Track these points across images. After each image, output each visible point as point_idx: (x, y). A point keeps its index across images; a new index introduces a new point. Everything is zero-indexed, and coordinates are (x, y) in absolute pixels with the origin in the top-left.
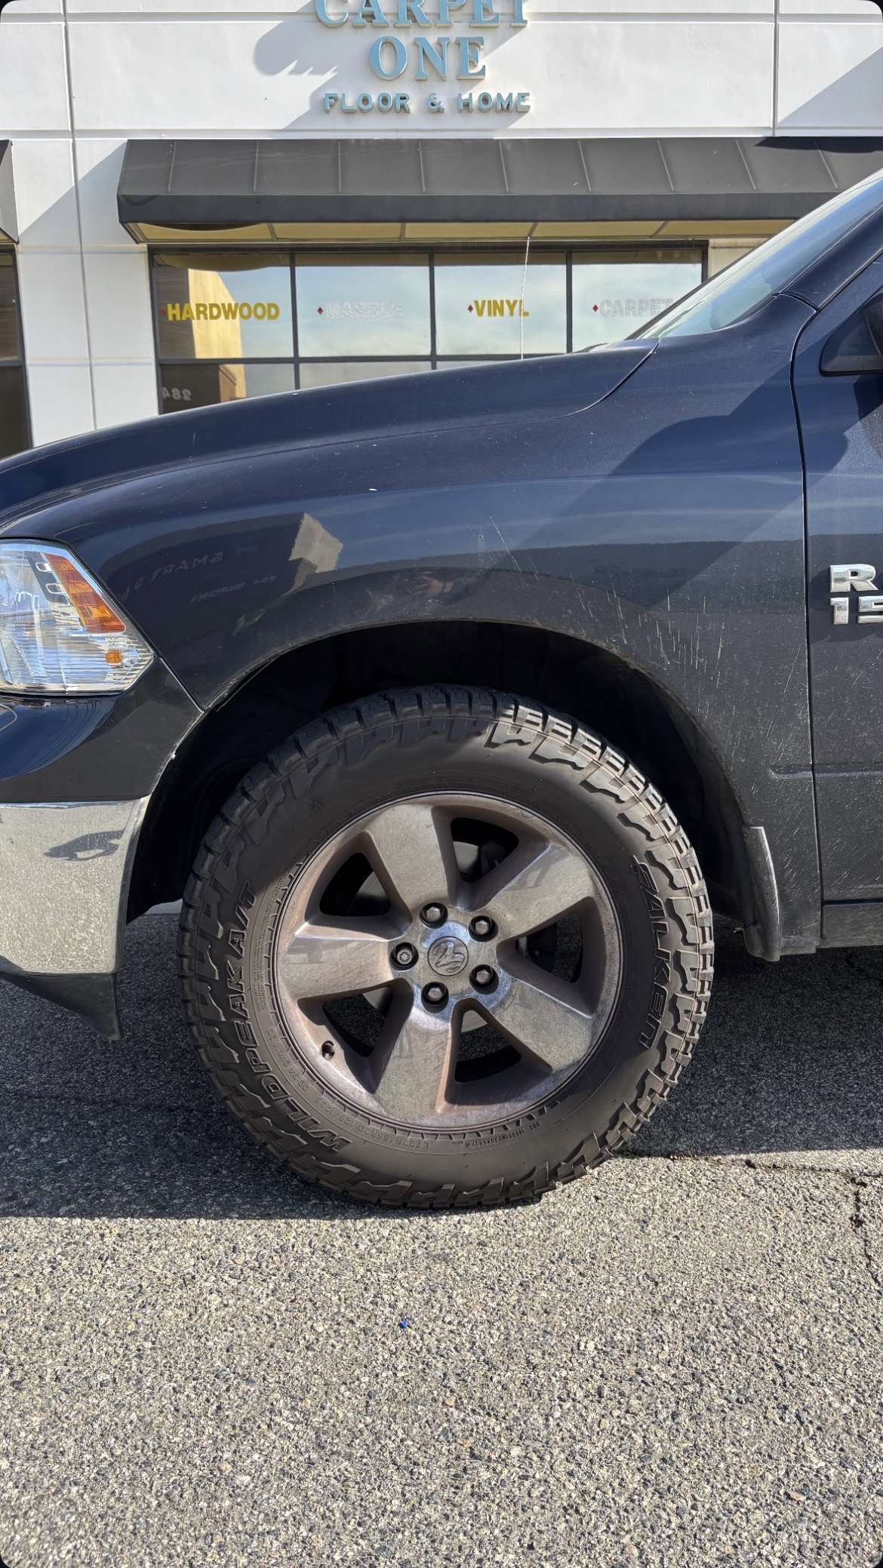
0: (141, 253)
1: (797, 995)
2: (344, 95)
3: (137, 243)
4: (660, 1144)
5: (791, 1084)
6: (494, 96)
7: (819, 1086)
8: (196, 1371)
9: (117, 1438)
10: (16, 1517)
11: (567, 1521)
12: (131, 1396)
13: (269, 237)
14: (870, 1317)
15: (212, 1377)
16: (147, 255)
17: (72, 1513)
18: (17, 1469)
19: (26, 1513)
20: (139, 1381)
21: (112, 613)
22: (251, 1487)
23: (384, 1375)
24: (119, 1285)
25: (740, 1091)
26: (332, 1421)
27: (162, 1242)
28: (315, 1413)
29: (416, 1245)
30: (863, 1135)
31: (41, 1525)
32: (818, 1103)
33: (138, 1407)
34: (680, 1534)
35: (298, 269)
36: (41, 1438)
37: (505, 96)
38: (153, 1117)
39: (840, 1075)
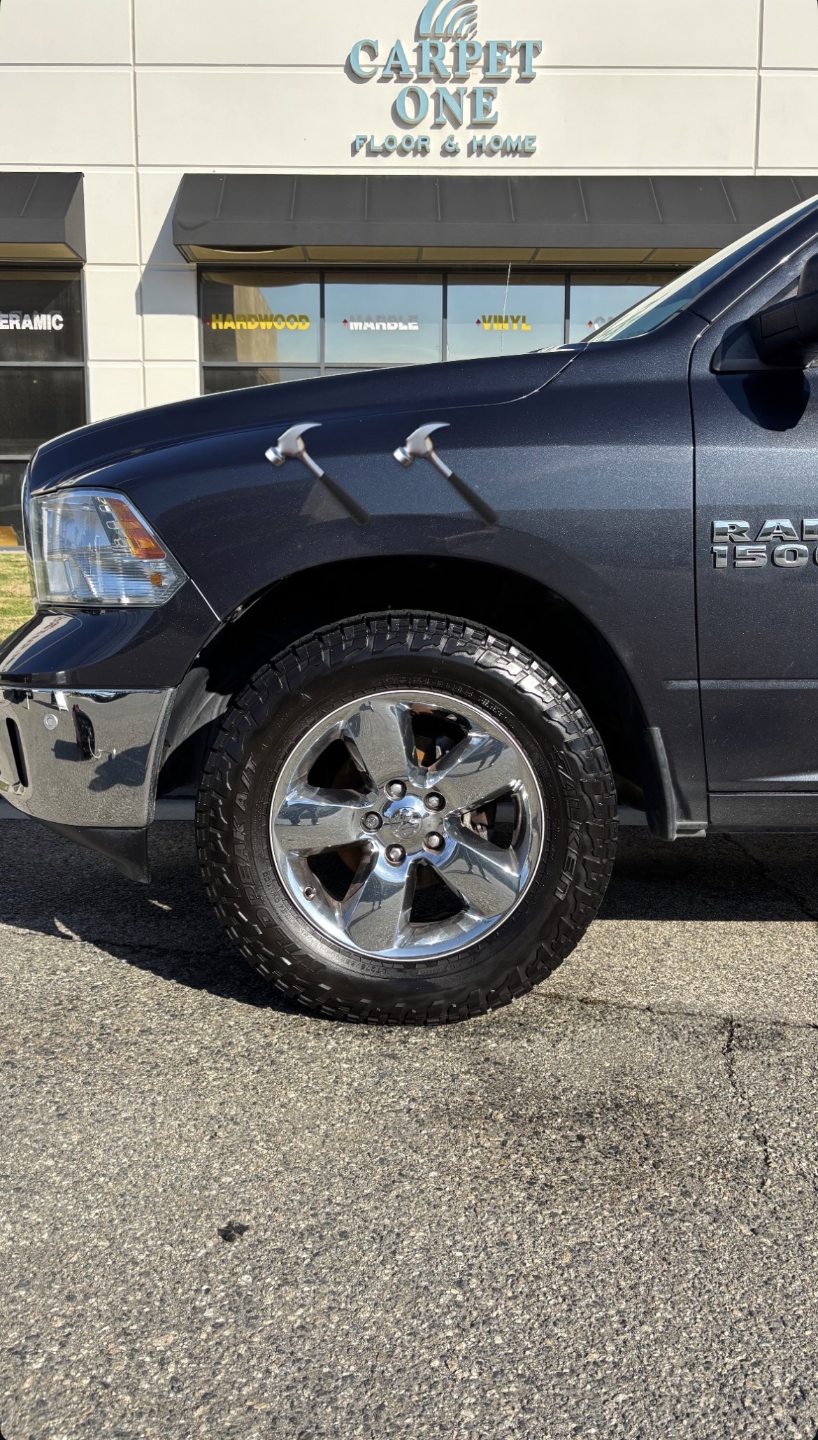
0: (191, 270)
1: (711, 896)
2: (373, 137)
3: (188, 262)
4: (578, 992)
5: (694, 957)
6: (504, 138)
7: (717, 959)
8: (196, 1115)
9: (135, 1151)
10: (59, 1192)
11: (466, 1216)
12: (146, 1127)
13: (303, 258)
14: (724, 1108)
15: (208, 1120)
16: (196, 272)
17: (100, 1193)
18: (60, 1165)
19: (66, 1191)
20: (152, 1119)
21: (155, 544)
22: (233, 1183)
23: (338, 1125)
24: (140, 1061)
25: (650, 960)
26: (296, 1150)
27: (174, 1036)
28: (284, 1145)
29: (372, 1048)
30: (746, 993)
31: (77, 1199)
32: (714, 970)
33: (151, 1133)
34: (551, 1228)
35: (327, 286)
36: (79, 1148)
37: (514, 138)
38: (171, 957)
39: (737, 952)
